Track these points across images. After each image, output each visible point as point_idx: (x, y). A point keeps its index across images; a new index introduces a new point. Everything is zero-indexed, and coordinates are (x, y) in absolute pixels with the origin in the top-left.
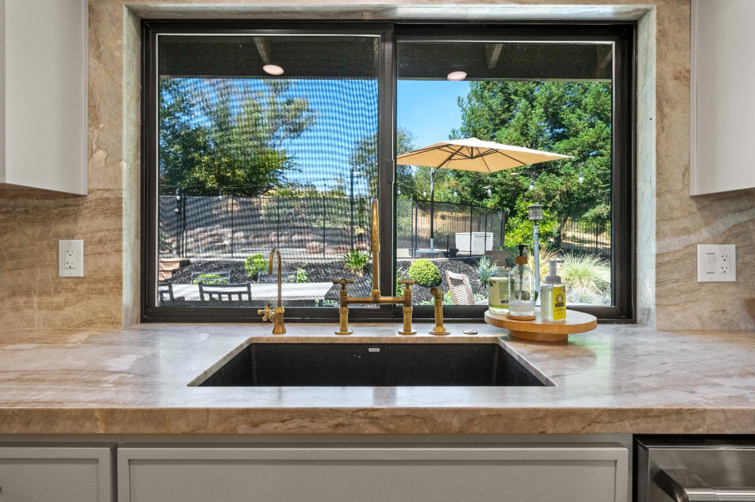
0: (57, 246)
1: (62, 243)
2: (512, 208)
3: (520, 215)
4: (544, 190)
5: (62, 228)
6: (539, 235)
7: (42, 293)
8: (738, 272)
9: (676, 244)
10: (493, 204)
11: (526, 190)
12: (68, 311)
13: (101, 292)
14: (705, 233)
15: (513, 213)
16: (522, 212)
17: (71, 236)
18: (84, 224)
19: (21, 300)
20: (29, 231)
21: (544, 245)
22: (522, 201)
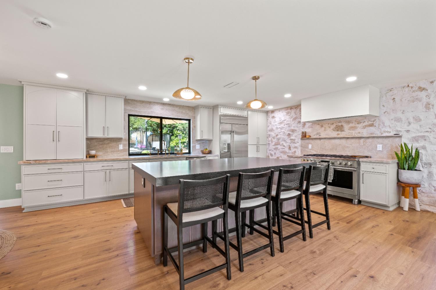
0: (119, 146)
1: (119, 145)
2: (172, 133)
3: (175, 135)
4: (183, 127)
5: (119, 143)
6: (181, 143)
7: (116, 152)
8: (200, 148)
9: (194, 145)
10: (165, 131)
11: (177, 127)
12: (120, 154)
13: (125, 151)
14: (197, 144)
15: (173, 135)
16: (176, 134)
17: (120, 144)
18: (122, 142)
19: (113, 153)
20: (114, 143)
21: (183, 146)
22: (175, 131)
